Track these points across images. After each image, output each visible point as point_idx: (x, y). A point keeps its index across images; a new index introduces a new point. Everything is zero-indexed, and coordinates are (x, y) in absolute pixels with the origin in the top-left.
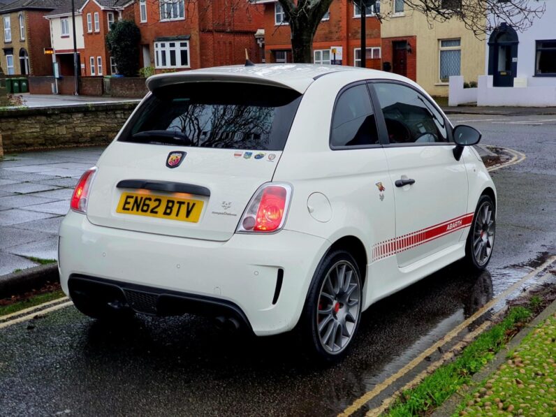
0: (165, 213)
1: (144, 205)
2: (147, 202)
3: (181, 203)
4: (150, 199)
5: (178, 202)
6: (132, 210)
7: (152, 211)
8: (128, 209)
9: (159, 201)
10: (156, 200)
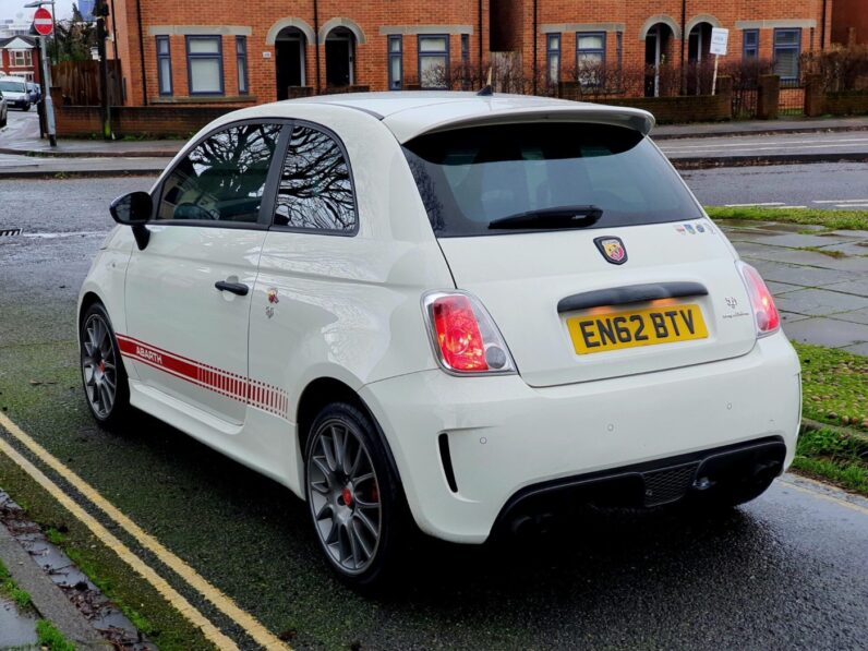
0: (659, 336)
1: (619, 331)
2: (621, 325)
3: (671, 315)
4: (624, 320)
5: (667, 314)
6: (605, 343)
7: (638, 338)
8: (597, 344)
9: (638, 318)
10: (633, 319)
